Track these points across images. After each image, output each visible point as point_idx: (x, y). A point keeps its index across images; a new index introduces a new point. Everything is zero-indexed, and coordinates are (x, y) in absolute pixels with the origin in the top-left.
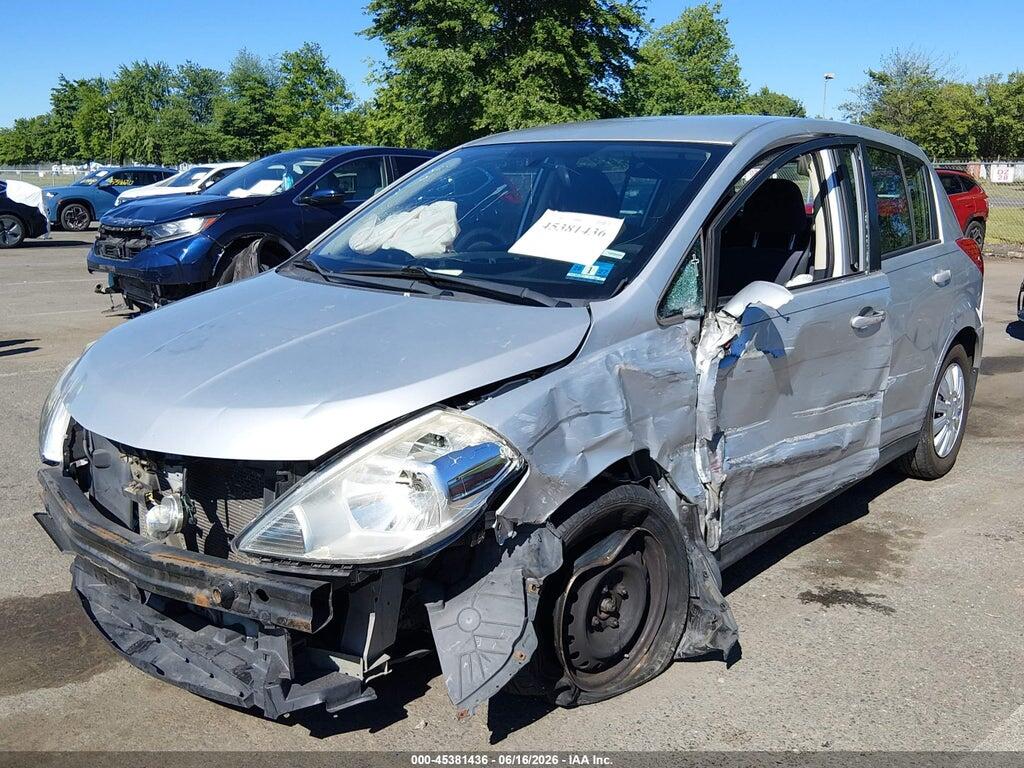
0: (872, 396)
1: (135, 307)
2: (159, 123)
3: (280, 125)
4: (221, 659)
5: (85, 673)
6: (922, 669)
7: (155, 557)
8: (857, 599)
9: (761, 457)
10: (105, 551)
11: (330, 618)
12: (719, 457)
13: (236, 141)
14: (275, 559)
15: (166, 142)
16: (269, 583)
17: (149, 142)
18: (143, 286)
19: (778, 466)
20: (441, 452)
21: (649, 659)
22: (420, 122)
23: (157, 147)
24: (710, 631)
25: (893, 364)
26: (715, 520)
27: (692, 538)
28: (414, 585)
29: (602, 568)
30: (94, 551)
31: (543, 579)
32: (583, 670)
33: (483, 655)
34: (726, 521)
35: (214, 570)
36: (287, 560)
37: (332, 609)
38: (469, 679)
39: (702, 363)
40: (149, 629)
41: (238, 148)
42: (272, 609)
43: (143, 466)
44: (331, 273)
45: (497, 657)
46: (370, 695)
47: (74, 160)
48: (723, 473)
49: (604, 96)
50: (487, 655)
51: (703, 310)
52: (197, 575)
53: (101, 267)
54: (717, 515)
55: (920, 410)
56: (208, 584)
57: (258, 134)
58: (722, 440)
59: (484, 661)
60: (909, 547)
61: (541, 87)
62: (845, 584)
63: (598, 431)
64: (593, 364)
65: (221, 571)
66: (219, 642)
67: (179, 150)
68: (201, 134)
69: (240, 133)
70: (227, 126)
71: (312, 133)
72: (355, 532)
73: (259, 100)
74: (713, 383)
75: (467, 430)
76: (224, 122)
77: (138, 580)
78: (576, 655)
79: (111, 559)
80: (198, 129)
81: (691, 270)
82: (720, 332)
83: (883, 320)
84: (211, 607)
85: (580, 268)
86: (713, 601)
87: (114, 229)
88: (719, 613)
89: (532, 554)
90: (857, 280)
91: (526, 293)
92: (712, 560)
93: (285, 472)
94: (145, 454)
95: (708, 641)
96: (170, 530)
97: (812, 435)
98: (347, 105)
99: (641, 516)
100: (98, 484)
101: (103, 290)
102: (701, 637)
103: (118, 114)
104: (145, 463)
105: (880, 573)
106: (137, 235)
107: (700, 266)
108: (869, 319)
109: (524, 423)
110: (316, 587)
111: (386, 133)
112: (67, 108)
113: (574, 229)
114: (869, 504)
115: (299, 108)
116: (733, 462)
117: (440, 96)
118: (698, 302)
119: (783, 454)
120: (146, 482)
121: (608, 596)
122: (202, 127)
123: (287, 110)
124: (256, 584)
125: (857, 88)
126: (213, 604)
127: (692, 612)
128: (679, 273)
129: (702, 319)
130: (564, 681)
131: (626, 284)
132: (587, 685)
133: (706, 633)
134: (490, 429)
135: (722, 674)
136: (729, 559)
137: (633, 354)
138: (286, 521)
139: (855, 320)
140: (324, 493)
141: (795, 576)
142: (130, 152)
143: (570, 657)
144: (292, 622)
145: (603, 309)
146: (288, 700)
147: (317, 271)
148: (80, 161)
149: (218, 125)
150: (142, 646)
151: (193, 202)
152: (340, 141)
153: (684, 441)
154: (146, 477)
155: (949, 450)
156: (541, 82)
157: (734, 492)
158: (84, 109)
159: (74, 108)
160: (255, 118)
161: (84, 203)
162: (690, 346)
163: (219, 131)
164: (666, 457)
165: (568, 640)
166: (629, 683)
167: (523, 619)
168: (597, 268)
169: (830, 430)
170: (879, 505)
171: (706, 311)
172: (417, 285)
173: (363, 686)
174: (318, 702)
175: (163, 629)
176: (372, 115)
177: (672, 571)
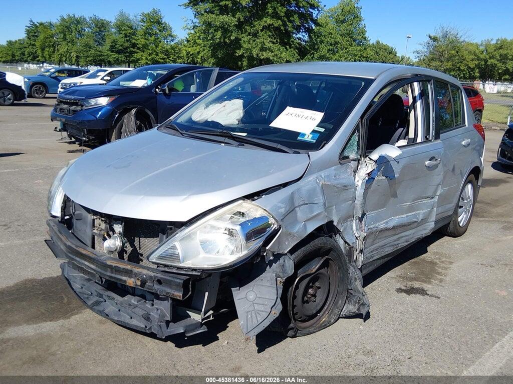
0: (432, 198)
1: (72, 138)
2: (79, 45)
3: (139, 49)
4: (137, 310)
5: (67, 315)
6: (452, 325)
7: (109, 263)
8: (423, 292)
9: (382, 225)
10: (83, 259)
11: (190, 293)
12: (363, 225)
13: (116, 56)
14: (166, 266)
15: (82, 55)
16: (163, 277)
17: (74, 54)
18: (78, 129)
19: (389, 229)
20: (242, 220)
21: (328, 317)
22: (209, 51)
23: (77, 57)
24: (357, 305)
25: (442, 183)
26: (360, 254)
27: (350, 262)
28: (225, 279)
29: (310, 275)
30: (78, 259)
31: (285, 278)
32: (299, 321)
33: (257, 312)
34: (365, 254)
35: (136, 270)
36: (171, 266)
37: (191, 289)
38: (251, 323)
39: (358, 181)
40: (101, 296)
41: (118, 59)
42: (164, 288)
43: (102, 220)
44: (184, 132)
45: (264, 313)
46: (203, 329)
47: (35, 62)
48: (365, 232)
49: (300, 41)
50: (259, 312)
51: (359, 156)
52: (129, 272)
53: (58, 119)
54: (361, 252)
55: (452, 205)
56: (134, 276)
57: (128, 52)
58: (365, 217)
59: (258, 315)
60: (446, 269)
61: (269, 36)
62: (417, 285)
63: (312, 212)
64: (310, 181)
65: (140, 270)
66: (134, 302)
67: (88, 59)
68: (99, 52)
69: (119, 52)
70: (112, 49)
71: (155, 53)
72: (203, 255)
73: (129, 36)
74: (363, 191)
75: (254, 210)
76: (111, 46)
77: (100, 273)
78: (296, 314)
79: (86, 263)
80: (98, 49)
81: (355, 138)
82: (366, 168)
83: (439, 163)
84: (134, 286)
85: (304, 135)
86: (359, 291)
87: (65, 100)
88: (361, 297)
89: (280, 267)
90: (428, 144)
91: (279, 146)
92: (359, 272)
93: (171, 226)
94: (104, 215)
95: (356, 309)
96: (115, 250)
97: (405, 216)
98: (172, 40)
99: (328, 251)
100: (76, 227)
101: (58, 130)
102: (353, 307)
103: (59, 40)
104: (104, 219)
105: (433, 281)
106: (76, 104)
107: (359, 136)
108: (433, 162)
109: (280, 208)
110: (185, 279)
111: (191, 55)
112: (33, 36)
113: (300, 117)
114: (428, 248)
115: (149, 41)
116: (369, 227)
117: (220, 39)
118: (357, 153)
119: (391, 224)
120: (103, 228)
121: (312, 287)
122: (100, 48)
123: (143, 41)
124: (157, 277)
125: (422, 43)
126: (136, 285)
127: (349, 296)
128: (350, 139)
129: (359, 161)
130: (292, 325)
131: (325, 144)
132: (300, 327)
133: (355, 306)
134: (265, 210)
135: (362, 325)
136: (365, 272)
137: (328, 176)
138: (171, 248)
139: (427, 163)
140: (189, 237)
141: (394, 280)
142: (64, 59)
143: (294, 314)
144: (173, 295)
145: (315, 155)
146: (169, 330)
147: (178, 130)
148: (39, 62)
149: (108, 47)
150: (97, 303)
151: (104, 89)
152: (168, 58)
153: (349, 217)
154: (103, 226)
155: (465, 223)
156: (270, 33)
157: (369, 241)
158: (42, 36)
159: (37, 36)
160: (127, 44)
161: (43, 84)
162: (353, 173)
163: (108, 50)
164: (340, 225)
165: (294, 306)
166: (319, 327)
167: (276, 296)
168: (311, 136)
169: (413, 213)
170: (432, 248)
171: (360, 157)
172: (227, 140)
173: (202, 325)
174: (182, 331)
175: (108, 296)
176: (184, 46)
177: (341, 277)
